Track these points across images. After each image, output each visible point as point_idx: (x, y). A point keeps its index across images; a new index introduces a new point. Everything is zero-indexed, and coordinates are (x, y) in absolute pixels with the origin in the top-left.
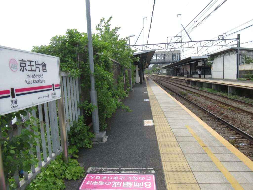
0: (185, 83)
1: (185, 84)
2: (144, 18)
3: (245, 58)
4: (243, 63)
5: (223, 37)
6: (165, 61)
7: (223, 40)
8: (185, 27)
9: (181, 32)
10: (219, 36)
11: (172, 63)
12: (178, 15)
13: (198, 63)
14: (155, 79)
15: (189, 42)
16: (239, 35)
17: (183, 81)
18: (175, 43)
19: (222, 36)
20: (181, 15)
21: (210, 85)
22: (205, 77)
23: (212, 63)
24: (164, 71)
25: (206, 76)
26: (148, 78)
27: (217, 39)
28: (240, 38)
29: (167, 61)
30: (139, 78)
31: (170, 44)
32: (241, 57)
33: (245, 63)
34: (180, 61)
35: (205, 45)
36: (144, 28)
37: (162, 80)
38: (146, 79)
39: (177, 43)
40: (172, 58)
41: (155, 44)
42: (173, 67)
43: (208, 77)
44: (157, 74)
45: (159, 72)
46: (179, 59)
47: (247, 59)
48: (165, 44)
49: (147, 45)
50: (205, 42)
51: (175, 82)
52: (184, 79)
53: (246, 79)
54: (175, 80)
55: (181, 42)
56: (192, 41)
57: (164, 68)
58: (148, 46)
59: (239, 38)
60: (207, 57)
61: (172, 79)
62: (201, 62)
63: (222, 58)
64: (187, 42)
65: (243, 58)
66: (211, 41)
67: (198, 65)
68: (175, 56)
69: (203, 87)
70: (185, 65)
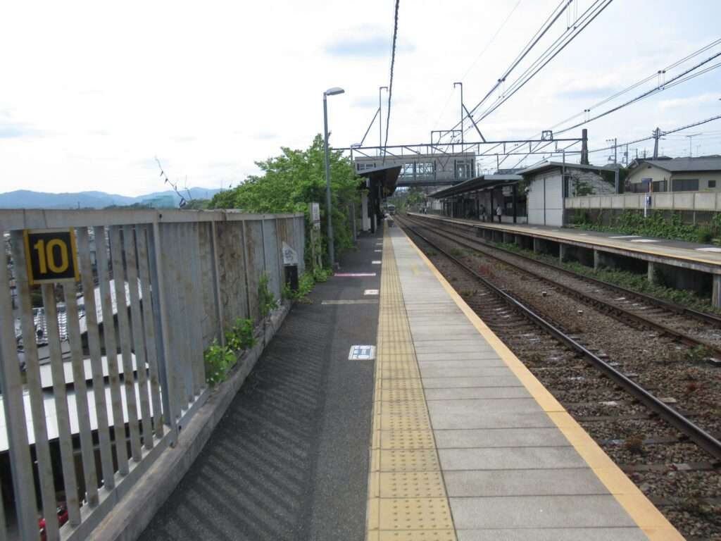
0: (475, 234)
1: (474, 237)
2: (381, 88)
3: (578, 184)
4: (574, 194)
5: (552, 135)
6: (437, 179)
7: (552, 140)
8: (471, 110)
9: (462, 122)
10: (543, 132)
11: (453, 185)
12: (455, 84)
13: (504, 189)
14: (409, 224)
15: (479, 143)
16: (585, 132)
17: (471, 229)
18: (450, 144)
19: (549, 133)
20: (461, 84)
21: (527, 241)
22: (515, 221)
23: (528, 191)
24: (438, 205)
25: (518, 218)
26: (390, 223)
27: (540, 139)
28: (588, 137)
29: (441, 178)
30: (369, 220)
31: (439, 147)
32: (570, 182)
33: (578, 193)
34: (474, 178)
35: (513, 152)
36: (380, 109)
37: (428, 227)
38: (386, 225)
39: (453, 144)
40: (454, 173)
41: (405, 147)
42: (455, 196)
43: (521, 222)
44: (421, 212)
45: (426, 205)
46: (472, 176)
47: (581, 187)
48: (427, 145)
49: (385, 147)
50: (516, 143)
51: (457, 232)
53: (574, 225)
54: (457, 228)
55: (462, 143)
56: (485, 142)
57: (437, 196)
58: (387, 149)
59: (585, 139)
60: (520, 177)
61: (450, 226)
62: (508, 188)
63: (543, 180)
64: (475, 143)
65: (573, 185)
66: (527, 141)
67: (504, 193)
68: (463, 166)
69: (502, 241)
70: (477, 192)
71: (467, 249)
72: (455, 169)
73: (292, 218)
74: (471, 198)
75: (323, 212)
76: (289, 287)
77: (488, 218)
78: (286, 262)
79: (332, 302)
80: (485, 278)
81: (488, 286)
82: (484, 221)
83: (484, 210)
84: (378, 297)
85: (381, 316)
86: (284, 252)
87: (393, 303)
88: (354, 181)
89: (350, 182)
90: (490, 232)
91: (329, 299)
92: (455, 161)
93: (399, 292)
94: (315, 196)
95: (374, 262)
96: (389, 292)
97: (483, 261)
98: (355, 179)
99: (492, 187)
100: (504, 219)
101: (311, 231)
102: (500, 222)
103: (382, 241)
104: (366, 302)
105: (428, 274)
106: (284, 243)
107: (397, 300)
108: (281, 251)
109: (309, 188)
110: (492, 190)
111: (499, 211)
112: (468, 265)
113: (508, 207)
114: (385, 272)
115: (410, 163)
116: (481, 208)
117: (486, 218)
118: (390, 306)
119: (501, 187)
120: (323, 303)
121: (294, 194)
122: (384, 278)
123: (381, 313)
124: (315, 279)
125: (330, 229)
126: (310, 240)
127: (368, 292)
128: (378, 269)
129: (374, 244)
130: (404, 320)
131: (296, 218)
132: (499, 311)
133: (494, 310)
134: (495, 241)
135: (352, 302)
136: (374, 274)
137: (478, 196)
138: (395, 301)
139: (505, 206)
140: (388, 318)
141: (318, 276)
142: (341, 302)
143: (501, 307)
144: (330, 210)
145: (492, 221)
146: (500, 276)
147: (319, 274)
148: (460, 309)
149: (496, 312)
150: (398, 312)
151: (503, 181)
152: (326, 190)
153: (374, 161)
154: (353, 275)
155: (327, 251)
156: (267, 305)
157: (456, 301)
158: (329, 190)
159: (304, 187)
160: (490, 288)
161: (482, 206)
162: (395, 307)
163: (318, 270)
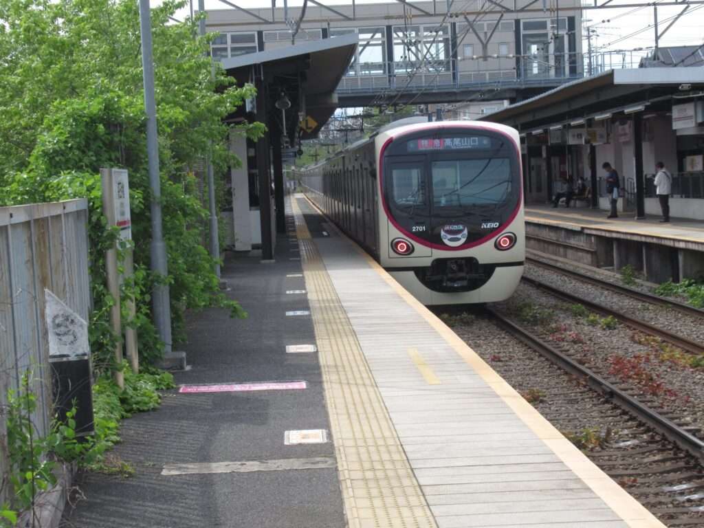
0: (588, 257)
1: (583, 265)
6: (459, 81)
13: (676, 112)
17: (573, 242)
29: (473, 81)
30: (256, 215)
40: (513, 63)
46: (573, 70)
52: (576, 227)
62: (689, 109)
67: (676, 125)
68: (542, 41)
69: (676, 280)
70: (590, 123)
71: (566, 305)
72: (518, 51)
73: (59, 216)
74: (571, 141)
75: (138, 195)
76: (72, 422)
77: (627, 203)
78: (55, 348)
79: (193, 468)
80: (630, 391)
81: (641, 418)
82: (614, 215)
83: (615, 181)
84: (327, 450)
85: (349, 504)
86: (49, 320)
87: (377, 466)
88: (216, 97)
89: (205, 98)
90: (633, 249)
91: (180, 459)
92: (517, 22)
93: (387, 434)
94: (110, 146)
95: (292, 349)
96: (359, 435)
97: (619, 342)
98: (220, 89)
99: (640, 108)
100: (678, 206)
101: (110, 254)
102: (666, 218)
103: (301, 284)
104: (296, 464)
105: (465, 380)
106: (46, 290)
107: (385, 457)
108: (43, 316)
109: (93, 121)
110: (638, 115)
111: (661, 184)
112: (573, 353)
113: (689, 169)
114: (334, 377)
115: (375, 31)
116: (602, 173)
117: (620, 204)
118: (369, 475)
119: (667, 107)
120: (164, 473)
121: (48, 140)
122: (333, 393)
123: (347, 494)
124: (123, 401)
125: (159, 248)
126: (105, 283)
127: (294, 437)
128: (310, 369)
129: (280, 293)
130: (419, 512)
131: (67, 215)
132: (682, 493)
133: (667, 488)
134: (653, 277)
135: (253, 466)
136: (303, 385)
137: (593, 135)
138: (382, 462)
139: (681, 167)
140: (373, 508)
141: (130, 392)
142: (219, 468)
143: (689, 480)
144: (156, 187)
145: (642, 216)
146: (677, 385)
147: (135, 389)
148: (578, 480)
149: (673, 493)
150: (398, 491)
151: (672, 88)
152: (142, 128)
153: (258, 28)
154: (237, 388)
155: (152, 316)
156: (29, 475)
157: (562, 458)
158: (152, 128)
159: (76, 117)
160: (650, 424)
161: (606, 165)
162: (387, 478)
163: (129, 375)
